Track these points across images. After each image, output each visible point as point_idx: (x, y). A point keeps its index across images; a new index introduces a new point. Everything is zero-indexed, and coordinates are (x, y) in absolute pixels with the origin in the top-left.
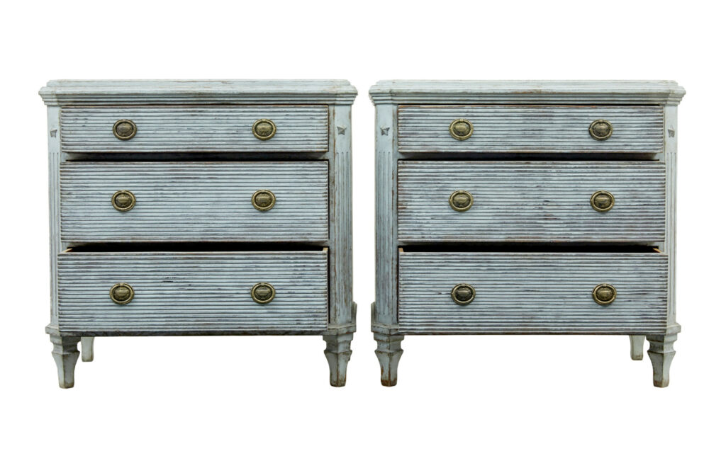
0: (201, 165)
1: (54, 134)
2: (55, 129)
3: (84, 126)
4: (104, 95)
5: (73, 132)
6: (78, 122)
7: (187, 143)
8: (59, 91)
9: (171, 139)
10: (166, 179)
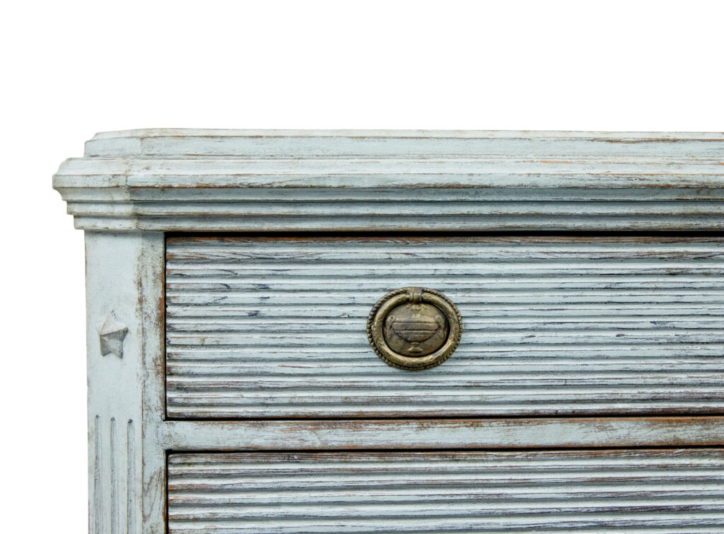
0: (705, 462)
1: (113, 344)
2: (118, 326)
3: (254, 315)
4: (323, 189)
5: (210, 339)
6: (233, 297)
7: (650, 379)
8: (142, 175)
9: (592, 365)
10: (577, 513)
